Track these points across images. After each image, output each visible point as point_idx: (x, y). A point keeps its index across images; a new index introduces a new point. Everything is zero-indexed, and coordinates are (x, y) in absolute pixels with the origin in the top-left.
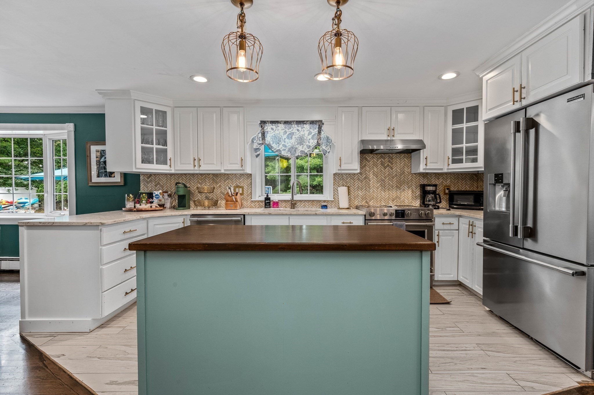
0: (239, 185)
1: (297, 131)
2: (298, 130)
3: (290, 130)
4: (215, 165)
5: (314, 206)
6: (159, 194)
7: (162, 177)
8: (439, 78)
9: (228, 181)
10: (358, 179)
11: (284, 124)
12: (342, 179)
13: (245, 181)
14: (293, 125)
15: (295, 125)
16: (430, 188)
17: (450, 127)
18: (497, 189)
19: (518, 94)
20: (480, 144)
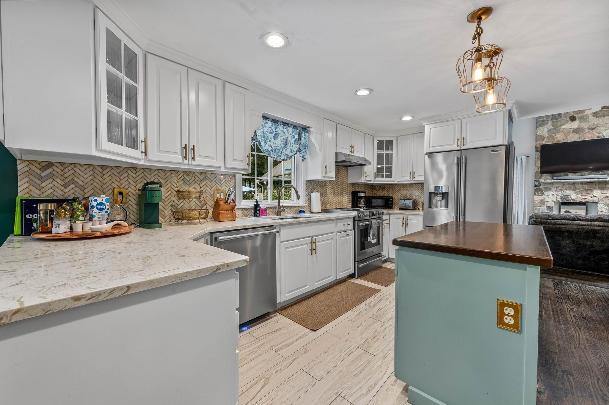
0: (220, 188)
1: (282, 133)
2: (283, 131)
3: (277, 130)
4: (214, 159)
5: (292, 212)
6: (104, 202)
7: (82, 169)
8: (401, 119)
9: (205, 183)
10: (321, 186)
11: (271, 122)
12: (311, 185)
13: (228, 183)
14: (280, 125)
15: (281, 125)
16: (362, 195)
17: (376, 152)
18: (433, 195)
19: (459, 142)
20: (394, 165)
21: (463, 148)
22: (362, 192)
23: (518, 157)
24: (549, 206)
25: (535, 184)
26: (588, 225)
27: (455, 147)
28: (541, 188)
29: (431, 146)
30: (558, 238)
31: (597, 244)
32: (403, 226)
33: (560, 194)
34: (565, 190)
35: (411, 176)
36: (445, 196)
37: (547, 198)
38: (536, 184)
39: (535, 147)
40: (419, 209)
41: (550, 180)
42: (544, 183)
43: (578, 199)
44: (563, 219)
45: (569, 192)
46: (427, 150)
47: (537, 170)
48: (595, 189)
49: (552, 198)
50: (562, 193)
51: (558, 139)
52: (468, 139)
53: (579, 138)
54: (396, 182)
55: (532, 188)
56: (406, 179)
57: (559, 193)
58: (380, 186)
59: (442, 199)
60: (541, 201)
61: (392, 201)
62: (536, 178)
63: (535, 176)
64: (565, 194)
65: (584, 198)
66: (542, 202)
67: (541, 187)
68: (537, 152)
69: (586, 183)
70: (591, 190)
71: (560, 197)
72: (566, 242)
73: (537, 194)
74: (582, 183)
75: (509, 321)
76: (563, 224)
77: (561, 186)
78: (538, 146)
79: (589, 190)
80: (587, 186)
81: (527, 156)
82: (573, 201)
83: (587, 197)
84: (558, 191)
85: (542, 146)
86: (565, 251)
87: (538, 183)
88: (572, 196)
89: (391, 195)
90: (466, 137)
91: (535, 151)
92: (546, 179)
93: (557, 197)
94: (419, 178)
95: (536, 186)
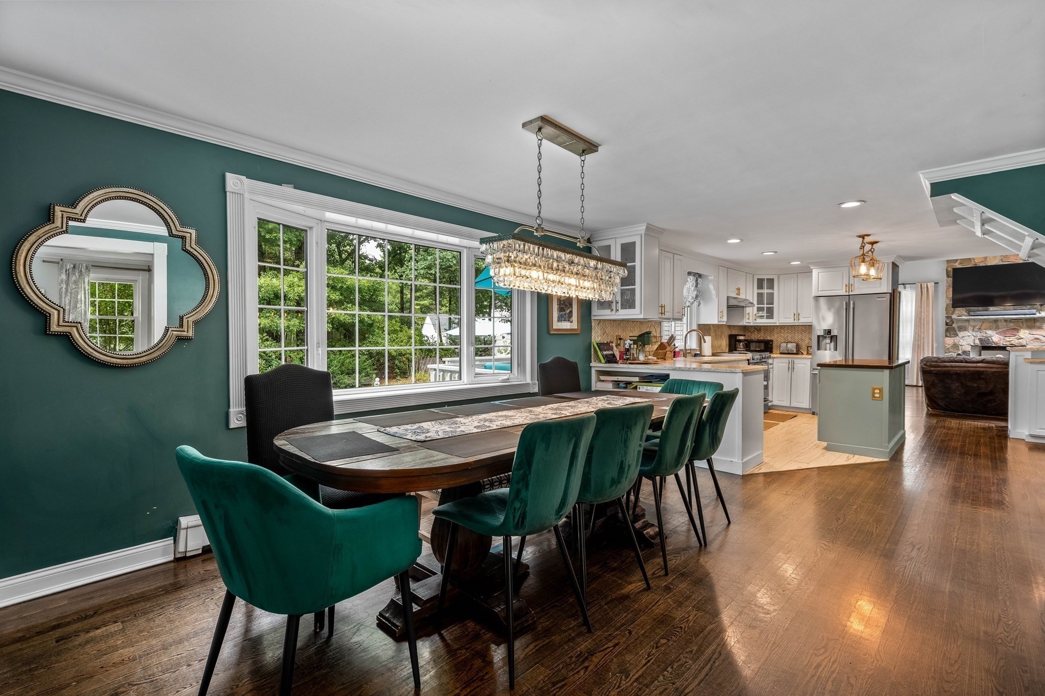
16: (742, 338)
17: (756, 291)
18: (821, 339)
19: (847, 287)
20: (775, 306)
21: (851, 293)
22: (741, 335)
23: (923, 284)
24: (964, 352)
25: (946, 321)
26: (973, 367)
27: (843, 292)
28: (954, 327)
29: (819, 290)
30: (947, 381)
31: (983, 386)
32: (789, 370)
33: (979, 335)
34: (985, 329)
35: (796, 318)
36: (834, 339)
37: (962, 341)
38: (948, 321)
39: (945, 270)
40: (802, 354)
41: (965, 316)
42: (958, 321)
43: (1002, 342)
44: (952, 362)
45: (989, 332)
46: (814, 293)
47: (949, 302)
48: (1022, 328)
49: (968, 340)
50: (981, 334)
51: (975, 260)
52: (856, 286)
53: (1002, 260)
54: (778, 324)
55: (942, 328)
56: (790, 321)
57: (977, 333)
58: (755, 328)
59: (831, 342)
60: (954, 344)
61: (772, 344)
62: (947, 314)
63: (946, 310)
64: (984, 335)
65: (1008, 340)
66: (956, 346)
67: (954, 325)
68: (949, 277)
69: (1011, 320)
70: (1017, 330)
71: (979, 339)
72: (955, 386)
73: (948, 335)
74: (1006, 320)
75: (877, 395)
76: (951, 367)
77: (980, 324)
78: (949, 269)
79: (1014, 329)
80: (1012, 325)
81: (935, 283)
82: (995, 344)
83: (1012, 339)
84: (976, 331)
85: (954, 269)
86: (955, 394)
87: (950, 319)
88: (993, 338)
89: (769, 338)
90: (854, 283)
91: (945, 275)
92: (960, 314)
93: (974, 340)
94: (803, 320)
95: (947, 324)
